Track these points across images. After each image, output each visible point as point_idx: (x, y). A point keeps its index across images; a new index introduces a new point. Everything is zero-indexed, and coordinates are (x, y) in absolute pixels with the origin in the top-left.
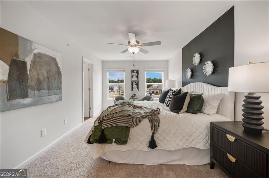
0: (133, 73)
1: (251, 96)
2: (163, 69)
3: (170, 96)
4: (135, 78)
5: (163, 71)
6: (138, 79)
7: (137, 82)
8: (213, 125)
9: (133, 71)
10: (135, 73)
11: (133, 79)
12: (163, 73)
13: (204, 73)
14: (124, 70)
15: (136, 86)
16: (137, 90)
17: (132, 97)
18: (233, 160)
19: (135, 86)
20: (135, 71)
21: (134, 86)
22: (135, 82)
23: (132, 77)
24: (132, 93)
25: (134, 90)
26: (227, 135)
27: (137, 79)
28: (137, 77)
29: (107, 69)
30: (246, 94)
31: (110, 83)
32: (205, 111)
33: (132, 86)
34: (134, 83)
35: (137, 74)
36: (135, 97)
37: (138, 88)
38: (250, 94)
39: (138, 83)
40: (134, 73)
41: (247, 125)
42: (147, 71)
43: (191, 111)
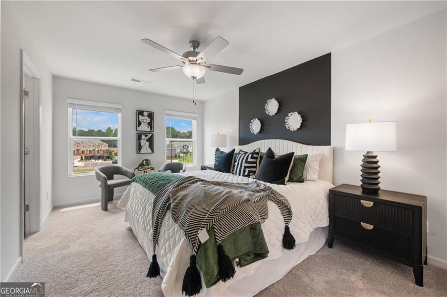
0: (141, 117)
1: (370, 155)
2: (196, 115)
3: (248, 160)
4: (144, 127)
5: (195, 118)
6: (151, 129)
7: (150, 135)
8: (334, 193)
9: (141, 113)
10: (146, 117)
11: (140, 128)
12: (194, 122)
13: (287, 127)
14: (120, 107)
15: (148, 143)
16: (150, 151)
17: (142, 165)
18: (371, 227)
19: (145, 143)
20: (145, 113)
21: (142, 144)
22: (146, 136)
23: (139, 124)
24: (141, 158)
25: (143, 151)
26: (362, 201)
27: (149, 129)
28: (150, 125)
29: (69, 98)
30: (365, 153)
31: (74, 134)
32: (309, 177)
33: (140, 142)
34: (143, 137)
35: (149, 120)
36: (148, 165)
37: (151, 146)
38: (368, 152)
39: (152, 136)
40: (144, 116)
41: (367, 186)
42: (167, 115)
43: (295, 179)
